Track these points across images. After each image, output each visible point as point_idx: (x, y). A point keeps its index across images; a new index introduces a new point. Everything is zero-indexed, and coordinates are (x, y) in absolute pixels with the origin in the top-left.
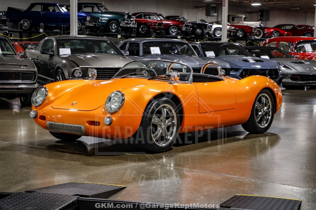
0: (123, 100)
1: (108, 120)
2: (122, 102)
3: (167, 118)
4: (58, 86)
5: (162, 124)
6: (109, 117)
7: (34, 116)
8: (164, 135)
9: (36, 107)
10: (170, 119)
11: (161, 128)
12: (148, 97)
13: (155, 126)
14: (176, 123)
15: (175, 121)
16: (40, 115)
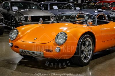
0: (66, 37)
1: (58, 49)
2: (66, 38)
3: (88, 46)
4: (23, 29)
5: (86, 49)
6: (59, 47)
7: (11, 46)
8: (86, 55)
9: (12, 40)
10: (89, 46)
11: (85, 52)
12: (80, 35)
13: (83, 51)
14: (92, 49)
15: (92, 47)
16: (15, 45)
